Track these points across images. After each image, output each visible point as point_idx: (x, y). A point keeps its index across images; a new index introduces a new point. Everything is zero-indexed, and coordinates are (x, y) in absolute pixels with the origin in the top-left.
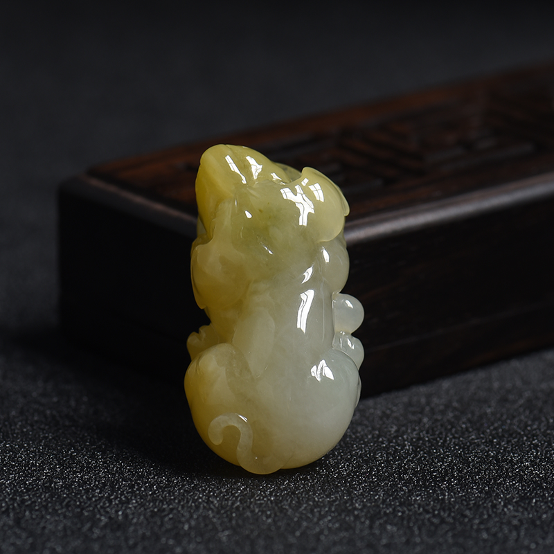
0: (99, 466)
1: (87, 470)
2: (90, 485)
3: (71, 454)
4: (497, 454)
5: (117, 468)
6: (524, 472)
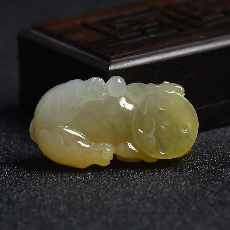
0: (13, 174)
1: (7, 175)
2: (5, 183)
3: (2, 168)
4: (216, 168)
5: (22, 174)
6: (226, 177)
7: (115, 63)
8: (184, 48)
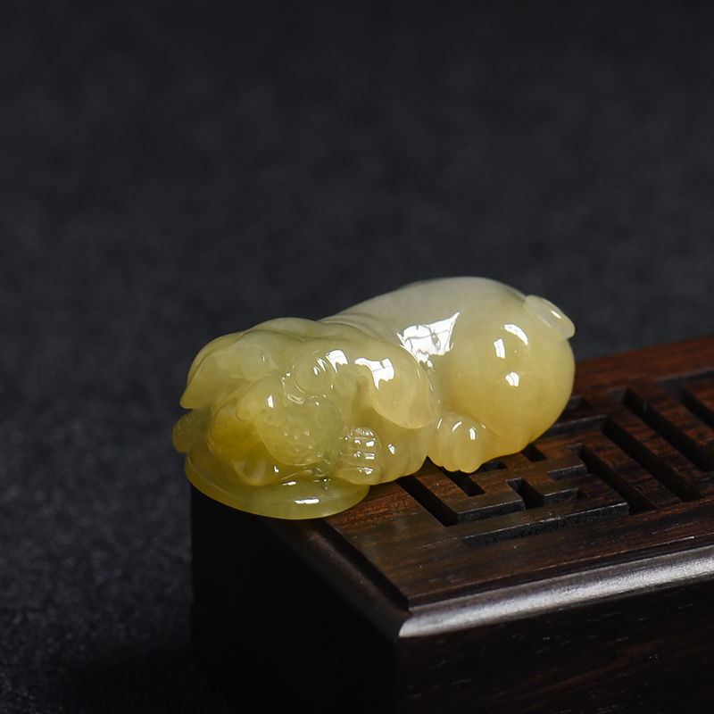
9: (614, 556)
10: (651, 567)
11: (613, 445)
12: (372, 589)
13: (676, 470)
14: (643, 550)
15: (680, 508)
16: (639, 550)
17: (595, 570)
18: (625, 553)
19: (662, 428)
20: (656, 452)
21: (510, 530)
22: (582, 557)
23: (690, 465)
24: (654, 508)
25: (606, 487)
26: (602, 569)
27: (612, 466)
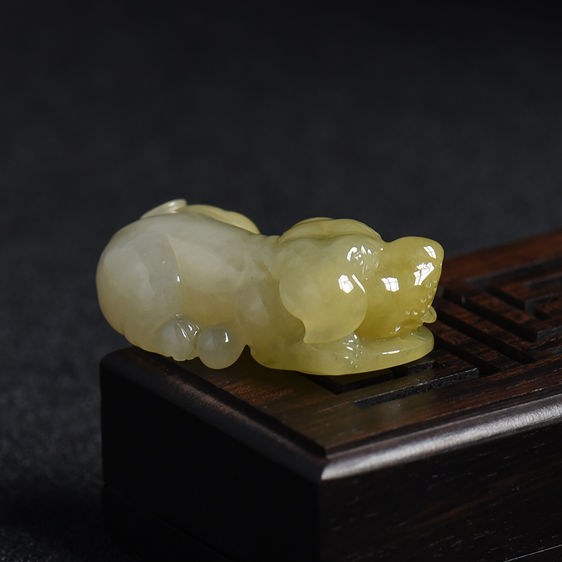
7: (335, 461)
8: (496, 418)
9: (481, 407)
10: (510, 414)
11: (449, 328)
12: (290, 445)
13: (507, 342)
14: (503, 401)
15: (521, 370)
16: (500, 401)
17: (467, 420)
18: (490, 404)
19: (484, 314)
20: (486, 330)
21: (389, 394)
22: (456, 409)
23: (518, 339)
24: (499, 371)
25: (455, 358)
26: (471, 418)
27: (454, 343)
